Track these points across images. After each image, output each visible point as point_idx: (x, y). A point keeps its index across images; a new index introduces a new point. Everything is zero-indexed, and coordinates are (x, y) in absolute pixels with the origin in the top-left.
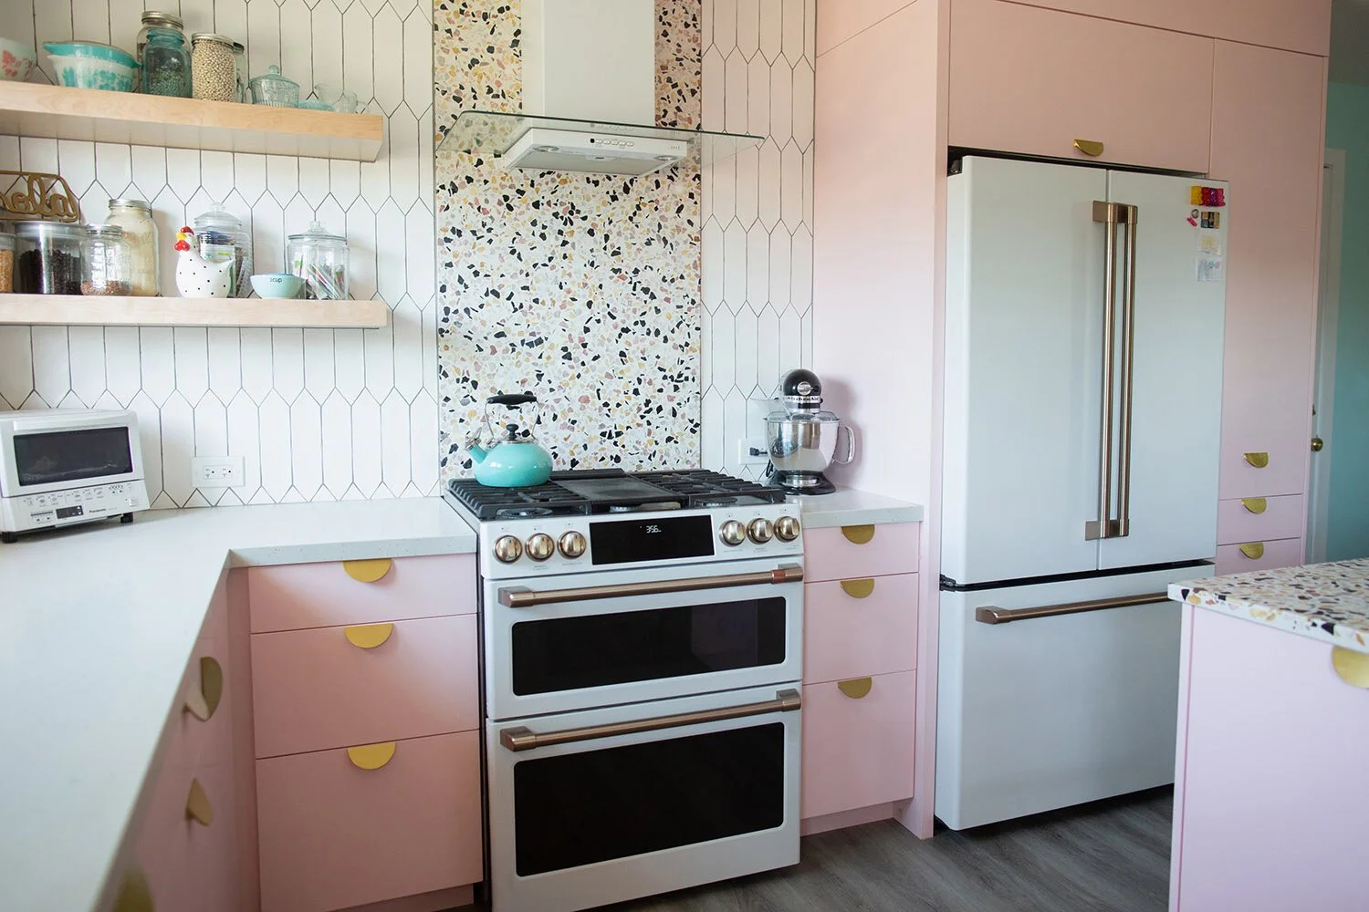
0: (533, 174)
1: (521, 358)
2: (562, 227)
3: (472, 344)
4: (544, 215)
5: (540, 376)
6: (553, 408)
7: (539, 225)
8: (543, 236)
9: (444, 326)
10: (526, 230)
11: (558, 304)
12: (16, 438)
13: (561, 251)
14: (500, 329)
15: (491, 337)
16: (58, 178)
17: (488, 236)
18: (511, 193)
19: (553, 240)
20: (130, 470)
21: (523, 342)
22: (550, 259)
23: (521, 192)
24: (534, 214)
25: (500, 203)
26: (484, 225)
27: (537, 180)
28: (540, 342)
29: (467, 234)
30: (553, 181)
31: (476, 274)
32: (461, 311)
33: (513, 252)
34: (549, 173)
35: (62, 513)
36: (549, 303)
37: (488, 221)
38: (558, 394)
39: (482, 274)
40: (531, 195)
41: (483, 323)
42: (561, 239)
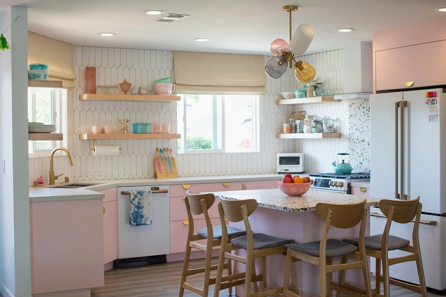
0: (363, 100)
1: (361, 145)
2: (368, 113)
3: (353, 141)
4: (365, 110)
5: (364, 149)
6: (366, 157)
7: (364, 113)
8: (365, 115)
9: (349, 137)
10: (362, 114)
11: (367, 131)
12: (280, 157)
13: (368, 118)
14: (358, 138)
15: (356, 140)
16: (305, 111)
17: (356, 116)
18: (360, 105)
19: (366, 116)
20: (299, 164)
21: (361, 141)
22: (366, 121)
23: (361, 105)
24: (363, 110)
25: (358, 108)
26: (355, 113)
27: (364, 102)
28: (364, 141)
29: (353, 116)
30: (366, 101)
31: (354, 125)
32: (352, 134)
33: (360, 119)
34: (366, 100)
35: (285, 170)
36: (365, 131)
37: (356, 113)
38: (367, 154)
39: (355, 125)
40: (363, 106)
41: (355, 136)
42: (368, 115)
